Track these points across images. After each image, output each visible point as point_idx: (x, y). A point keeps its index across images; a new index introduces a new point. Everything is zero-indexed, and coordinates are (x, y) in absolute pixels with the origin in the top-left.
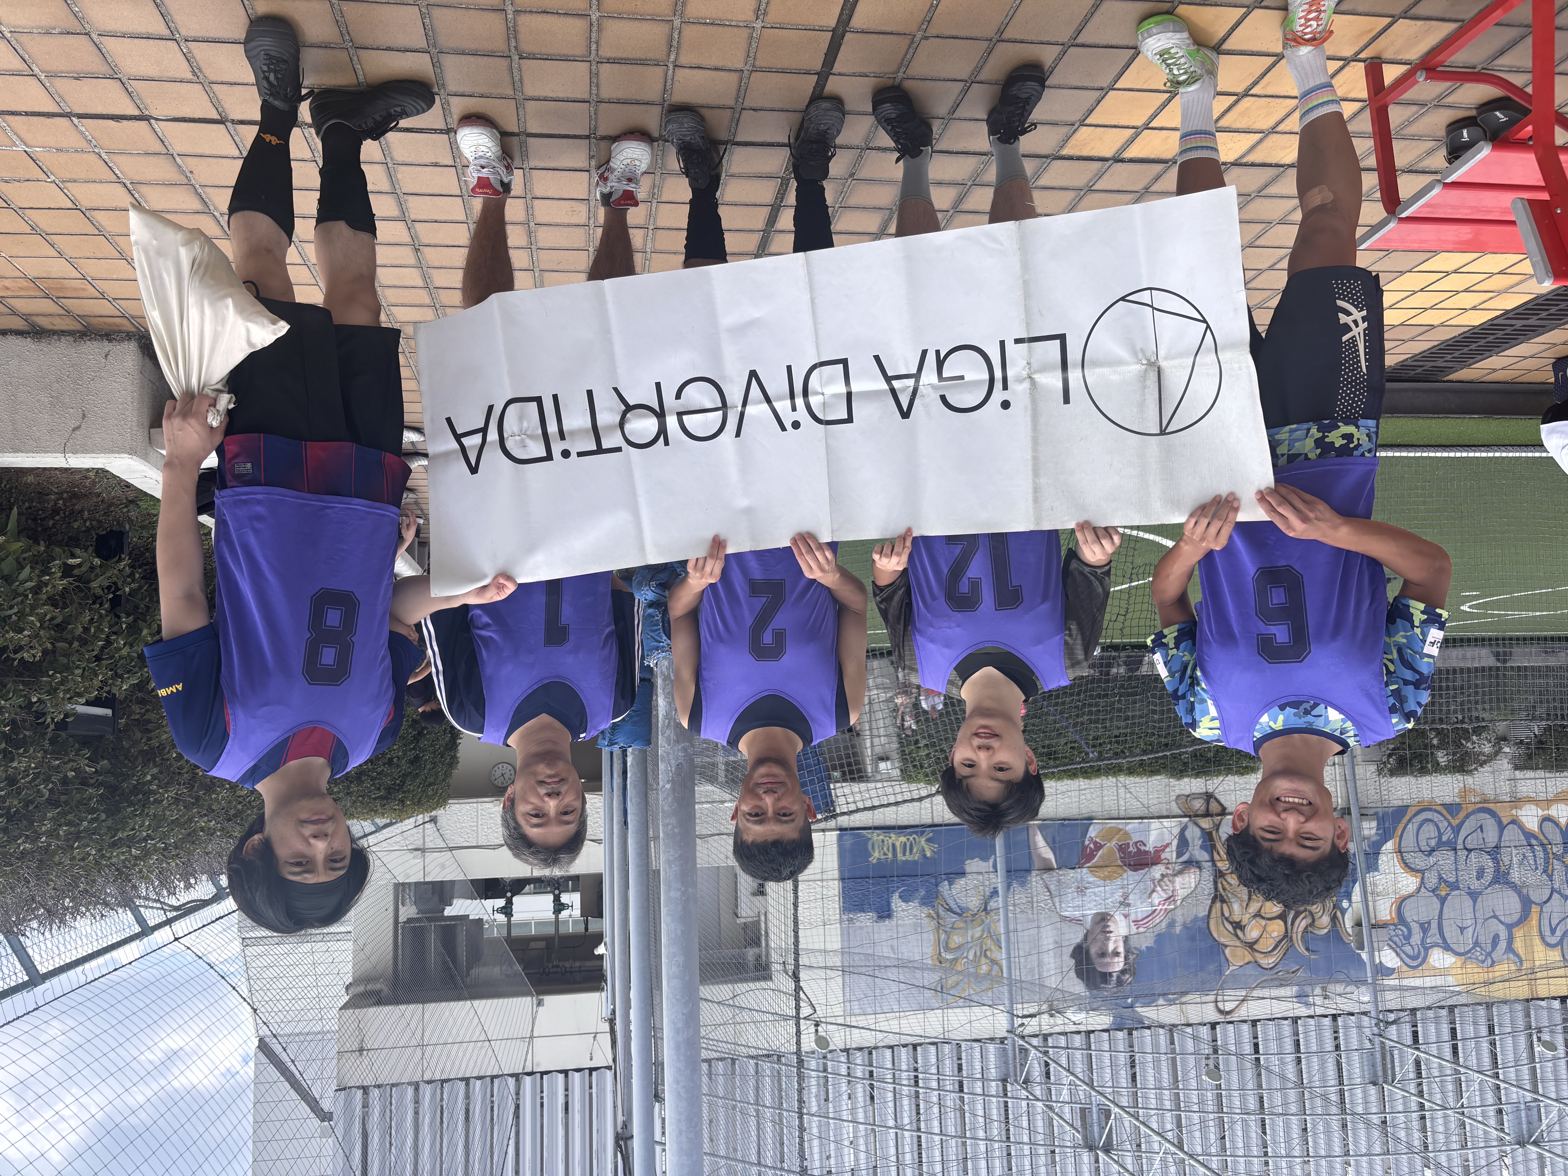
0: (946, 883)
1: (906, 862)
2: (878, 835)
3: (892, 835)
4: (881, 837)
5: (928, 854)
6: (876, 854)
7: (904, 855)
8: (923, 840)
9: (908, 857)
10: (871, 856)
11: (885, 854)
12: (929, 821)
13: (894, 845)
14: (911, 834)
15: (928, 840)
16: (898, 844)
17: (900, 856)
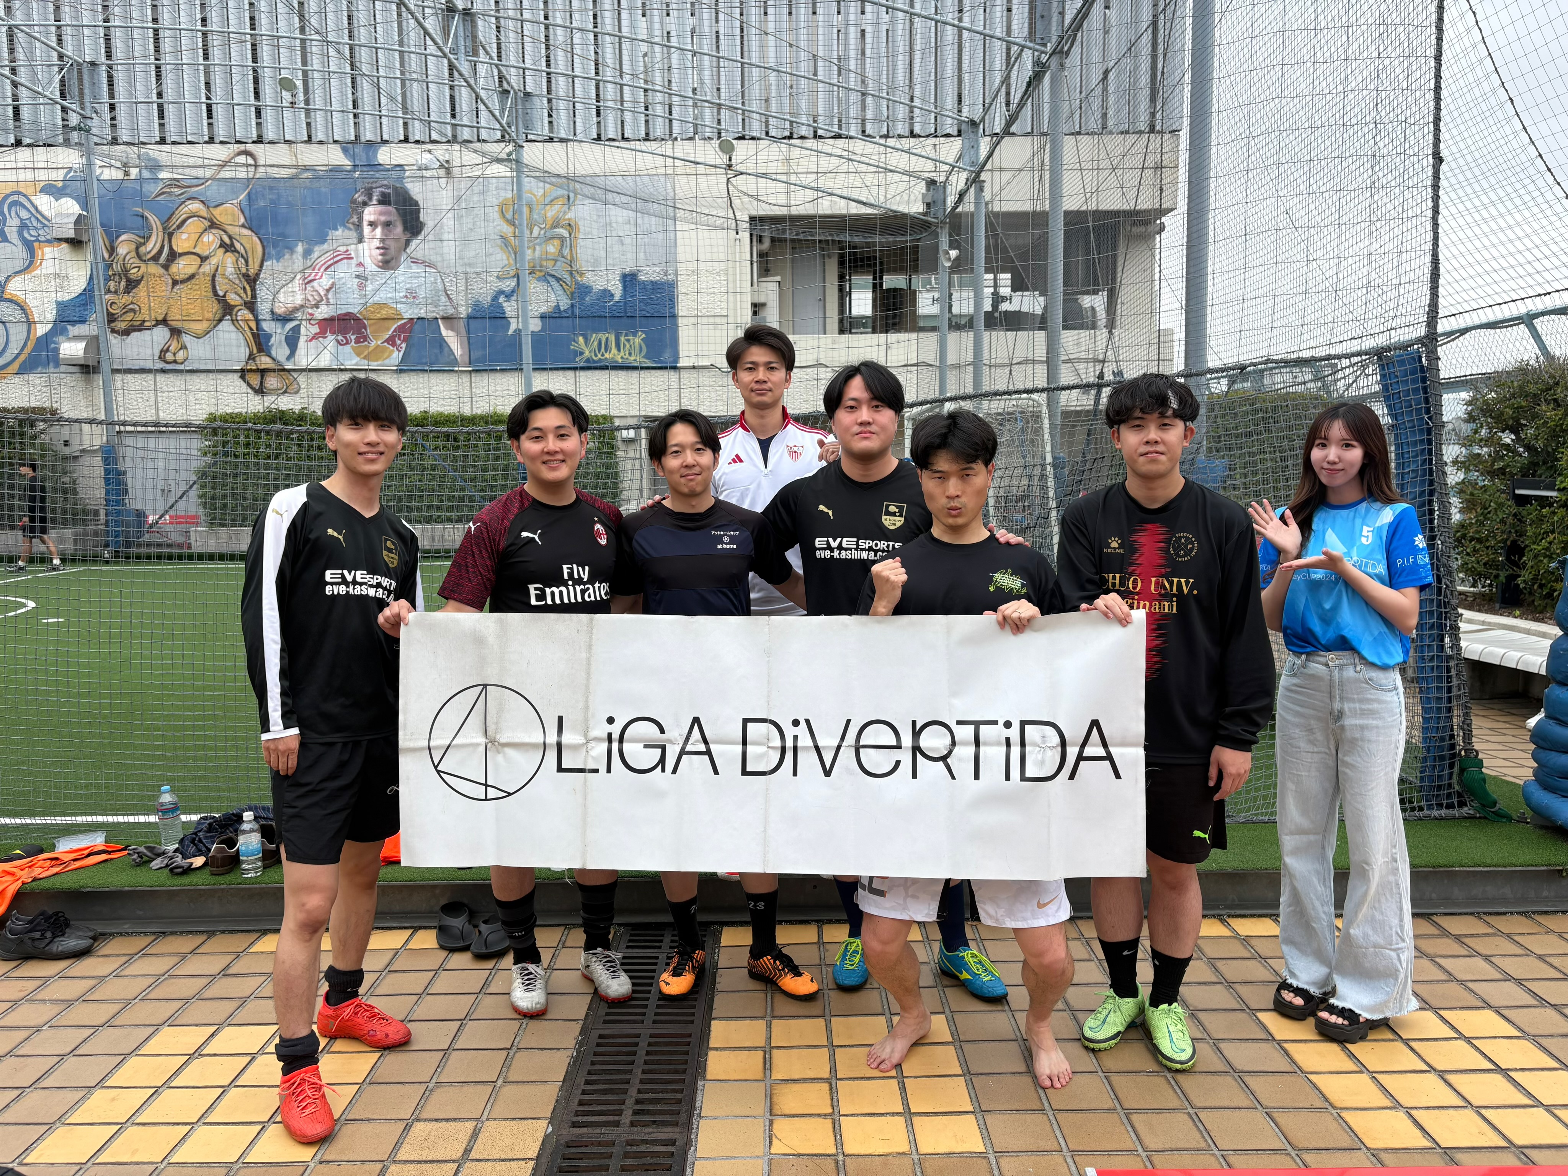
0: (562, 308)
2: (635, 361)
3: (620, 360)
4: (632, 358)
6: (637, 341)
7: (607, 339)
8: (587, 354)
9: (603, 337)
10: (643, 340)
11: (628, 341)
12: (580, 373)
13: (619, 350)
14: (600, 360)
15: (582, 353)
16: (614, 350)
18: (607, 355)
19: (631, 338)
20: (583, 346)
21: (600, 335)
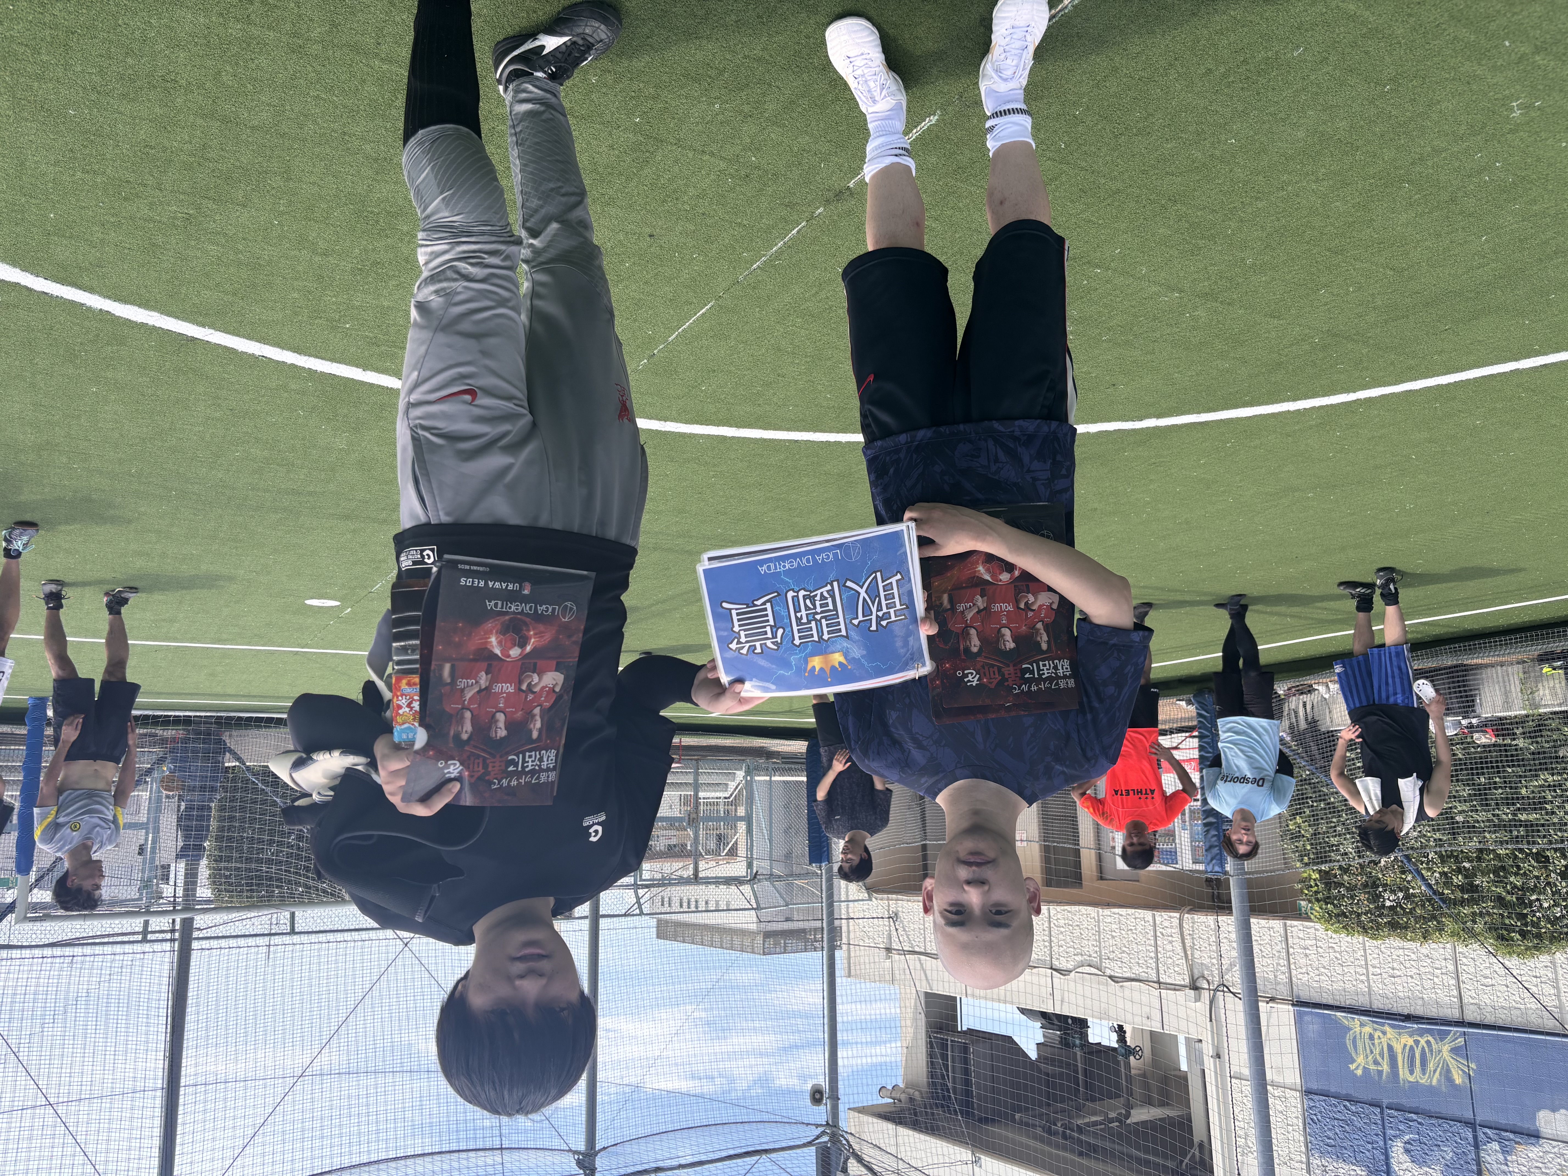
0: (1495, 1146)
1: (1415, 1086)
2: (1362, 1025)
3: (1387, 1028)
4: (1367, 1030)
5: (1458, 1078)
6: (1360, 1059)
7: (1412, 1072)
8: (1446, 1049)
9: (1417, 1077)
10: (1353, 1061)
11: (1376, 1063)
12: (1455, 1014)
13: (1390, 1048)
14: (1421, 1033)
15: (1455, 1051)
16: (1398, 1048)
17: (1403, 1073)
18: (1410, 1042)
19: (1372, 1067)
20: (1452, 1063)
21: (1423, 1081)
